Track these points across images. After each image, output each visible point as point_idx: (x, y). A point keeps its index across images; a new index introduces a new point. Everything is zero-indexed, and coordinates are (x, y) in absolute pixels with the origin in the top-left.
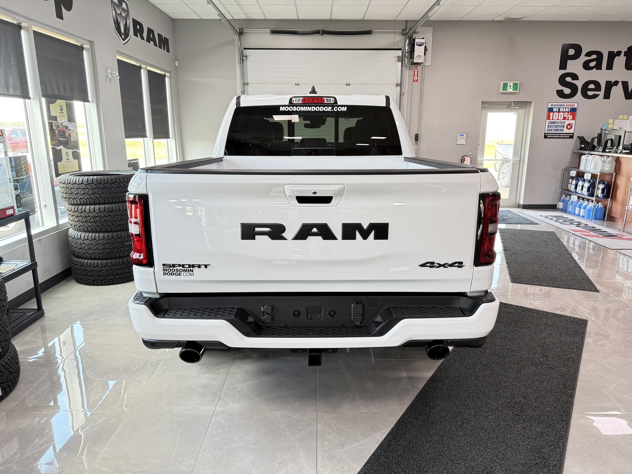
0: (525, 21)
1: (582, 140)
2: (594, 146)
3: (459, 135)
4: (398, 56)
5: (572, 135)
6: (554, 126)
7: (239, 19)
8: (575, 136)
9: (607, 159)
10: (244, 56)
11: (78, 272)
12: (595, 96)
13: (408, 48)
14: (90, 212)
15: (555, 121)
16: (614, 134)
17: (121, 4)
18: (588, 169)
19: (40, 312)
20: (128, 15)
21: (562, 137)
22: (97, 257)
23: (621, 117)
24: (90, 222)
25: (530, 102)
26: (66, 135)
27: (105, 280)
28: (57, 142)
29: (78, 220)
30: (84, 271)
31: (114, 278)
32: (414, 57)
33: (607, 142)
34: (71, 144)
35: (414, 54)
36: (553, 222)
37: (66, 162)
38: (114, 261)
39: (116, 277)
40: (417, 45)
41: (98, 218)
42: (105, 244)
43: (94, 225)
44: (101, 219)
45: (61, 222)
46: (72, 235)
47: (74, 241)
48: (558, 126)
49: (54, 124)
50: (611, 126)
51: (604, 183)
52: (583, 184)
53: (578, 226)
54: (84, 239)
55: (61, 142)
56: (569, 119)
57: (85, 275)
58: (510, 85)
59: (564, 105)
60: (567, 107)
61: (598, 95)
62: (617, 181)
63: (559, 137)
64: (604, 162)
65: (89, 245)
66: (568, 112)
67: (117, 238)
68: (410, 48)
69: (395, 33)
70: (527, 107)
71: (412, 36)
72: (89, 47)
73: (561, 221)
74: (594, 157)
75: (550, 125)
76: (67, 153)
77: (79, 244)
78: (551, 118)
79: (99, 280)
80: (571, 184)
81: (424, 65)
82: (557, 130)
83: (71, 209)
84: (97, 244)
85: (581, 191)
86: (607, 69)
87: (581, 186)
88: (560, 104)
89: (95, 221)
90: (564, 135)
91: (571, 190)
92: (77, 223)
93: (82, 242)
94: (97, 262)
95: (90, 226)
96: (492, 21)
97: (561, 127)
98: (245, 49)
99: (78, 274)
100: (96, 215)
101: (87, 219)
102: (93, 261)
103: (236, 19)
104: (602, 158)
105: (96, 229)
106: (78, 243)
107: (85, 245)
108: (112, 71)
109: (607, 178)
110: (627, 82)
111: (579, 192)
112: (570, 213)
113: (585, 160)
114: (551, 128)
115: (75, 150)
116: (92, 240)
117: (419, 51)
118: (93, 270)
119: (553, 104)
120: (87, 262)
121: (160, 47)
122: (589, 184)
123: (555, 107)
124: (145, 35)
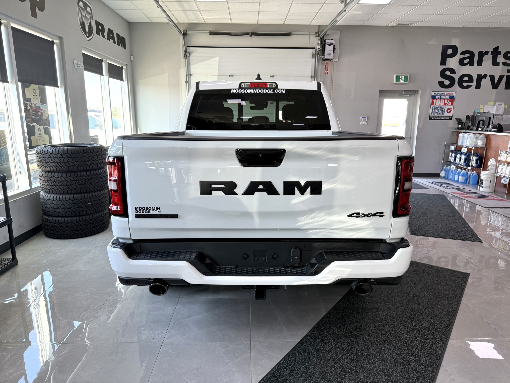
0: (412, 26)
1: (459, 121)
2: (469, 126)
3: (361, 117)
4: (312, 54)
5: (451, 117)
6: (437, 110)
7: (183, 23)
8: (454, 118)
9: (479, 136)
10: (187, 53)
11: (47, 228)
12: (469, 87)
13: (320, 47)
14: (58, 177)
15: (437, 106)
16: (485, 116)
17: (86, 9)
18: (464, 145)
19: (14, 261)
20: (91, 17)
21: (444, 119)
22: (64, 215)
23: (489, 103)
24: (58, 185)
25: (418, 91)
26: (39, 114)
27: (70, 234)
28: (31, 119)
29: (48, 184)
30: (53, 227)
31: (78, 232)
32: (325, 54)
33: (479, 122)
34: (42, 121)
35: (325, 52)
36: (437, 187)
37: (38, 136)
38: (78, 218)
39: (80, 232)
40: (327, 45)
41: (65, 183)
42: (71, 204)
43: (61, 188)
44: (68, 183)
45: (34, 186)
46: (43, 196)
47: (45, 202)
48: (440, 110)
49: (28, 105)
50: (481, 111)
51: (477, 155)
52: (460, 157)
53: (458, 190)
54: (53, 200)
55: (35, 119)
56: (449, 104)
57: (54, 230)
58: (401, 77)
59: (444, 94)
60: (447, 95)
61: (471, 86)
62: (488, 153)
63: (441, 119)
64: (477, 138)
65: (57, 205)
66: (448, 99)
67: (81, 199)
68: (322, 47)
69: (310, 35)
70: (415, 95)
71: (323, 38)
72: (58, 42)
73: (444, 186)
74: (469, 135)
75: (434, 109)
76: (39, 129)
77: (49, 205)
78: (435, 104)
79: (65, 234)
80: (451, 156)
81: (333, 61)
82: (439, 113)
83: (42, 175)
84: (64, 204)
85: (459, 162)
86: (478, 65)
87: (459, 157)
88: (441, 92)
89: (63, 184)
90: (445, 117)
91: (451, 161)
92: (47, 186)
93: (51, 203)
94: (64, 219)
95: (58, 189)
96: (387, 27)
97: (442, 111)
98: (188, 47)
99: (47, 230)
100: (64, 179)
101: (56, 183)
102: (60, 219)
103: (181, 23)
104: (475, 135)
105: (63, 191)
106: (47, 203)
107: (53, 204)
108: (78, 62)
109: (480, 152)
110: (494, 75)
111: (458, 163)
112: (451, 180)
113: (462, 137)
114: (434, 112)
115: (46, 126)
116: (60, 201)
117: (329, 49)
118: (60, 226)
119: (436, 92)
120: (56, 220)
121: (118, 45)
122: (466, 156)
123: (437, 95)
124: (106, 34)
